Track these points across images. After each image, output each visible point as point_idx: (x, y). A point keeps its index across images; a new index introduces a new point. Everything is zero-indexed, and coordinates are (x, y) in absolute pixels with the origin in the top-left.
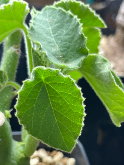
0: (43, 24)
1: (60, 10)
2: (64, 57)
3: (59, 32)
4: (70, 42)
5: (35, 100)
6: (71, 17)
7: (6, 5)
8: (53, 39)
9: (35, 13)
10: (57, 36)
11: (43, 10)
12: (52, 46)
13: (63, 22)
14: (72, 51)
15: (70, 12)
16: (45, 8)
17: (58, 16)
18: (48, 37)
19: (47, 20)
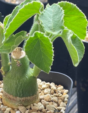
0: (50, 12)
1: (58, 6)
2: (54, 29)
3: (55, 17)
4: (58, 22)
5: (34, 46)
6: (62, 10)
7: (30, 3)
8: (52, 20)
9: (48, 6)
10: (54, 19)
11: (52, 5)
12: (50, 23)
13: (58, 13)
14: (58, 27)
15: (61, 8)
16: (53, 4)
17: (57, 9)
18: (50, 19)
19: (52, 10)
